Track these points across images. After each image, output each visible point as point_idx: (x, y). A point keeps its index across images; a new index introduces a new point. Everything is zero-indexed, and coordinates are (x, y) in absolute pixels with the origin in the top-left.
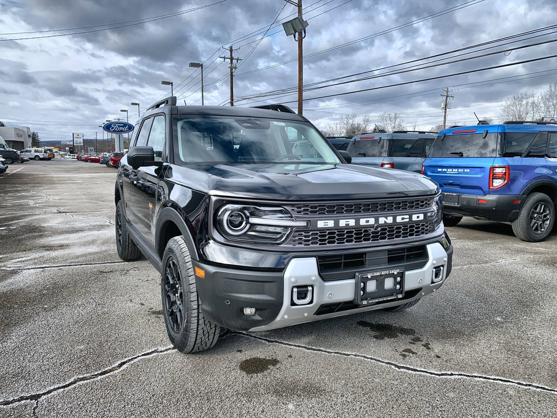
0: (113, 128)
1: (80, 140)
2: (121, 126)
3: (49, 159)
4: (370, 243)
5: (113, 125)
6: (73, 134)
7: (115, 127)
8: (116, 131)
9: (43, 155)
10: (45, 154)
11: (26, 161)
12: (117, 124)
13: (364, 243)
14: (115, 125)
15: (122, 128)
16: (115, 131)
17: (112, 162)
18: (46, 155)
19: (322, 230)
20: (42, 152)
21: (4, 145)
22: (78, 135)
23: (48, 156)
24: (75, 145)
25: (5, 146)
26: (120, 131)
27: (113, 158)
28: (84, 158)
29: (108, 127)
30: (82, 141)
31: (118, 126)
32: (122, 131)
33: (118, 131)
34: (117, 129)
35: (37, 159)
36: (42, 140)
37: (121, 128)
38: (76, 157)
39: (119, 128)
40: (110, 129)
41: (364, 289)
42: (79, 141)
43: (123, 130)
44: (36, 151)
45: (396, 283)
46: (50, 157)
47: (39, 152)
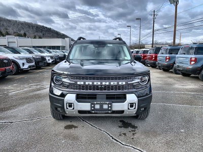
4: (99, 91)
13: (96, 91)
19: (80, 85)
41: (94, 107)
45: (109, 107)
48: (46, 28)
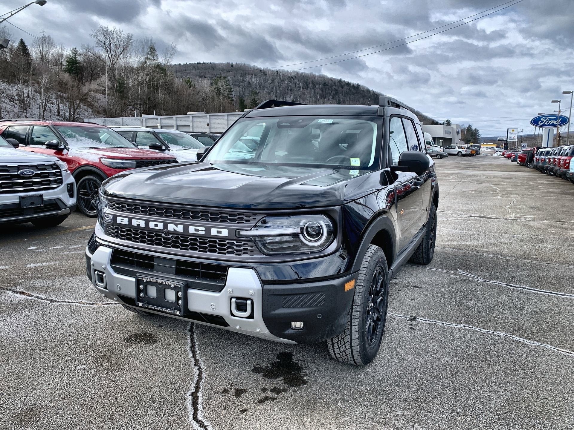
0: (542, 122)
1: (514, 135)
2: (553, 120)
3: (471, 155)
5: (543, 119)
6: (508, 129)
7: (545, 121)
8: (546, 125)
9: (466, 151)
10: (468, 150)
11: (445, 156)
12: (548, 117)
14: (546, 118)
15: (554, 121)
16: (544, 126)
17: (520, 160)
18: (469, 152)
20: (465, 149)
21: (431, 141)
22: (513, 131)
23: (470, 152)
24: (508, 140)
25: (431, 143)
26: (551, 125)
27: (521, 155)
28: (507, 155)
29: (535, 122)
30: (516, 137)
31: (548, 119)
32: (553, 125)
33: (549, 125)
34: (547, 123)
35: (459, 155)
36: (482, 137)
37: (552, 122)
38: (502, 154)
39: (550, 122)
40: (539, 123)
41: (145, 291)
42: (514, 137)
43: (555, 124)
44: (459, 148)
45: (178, 298)
46: (472, 153)
47: (463, 148)
48: (348, 84)
